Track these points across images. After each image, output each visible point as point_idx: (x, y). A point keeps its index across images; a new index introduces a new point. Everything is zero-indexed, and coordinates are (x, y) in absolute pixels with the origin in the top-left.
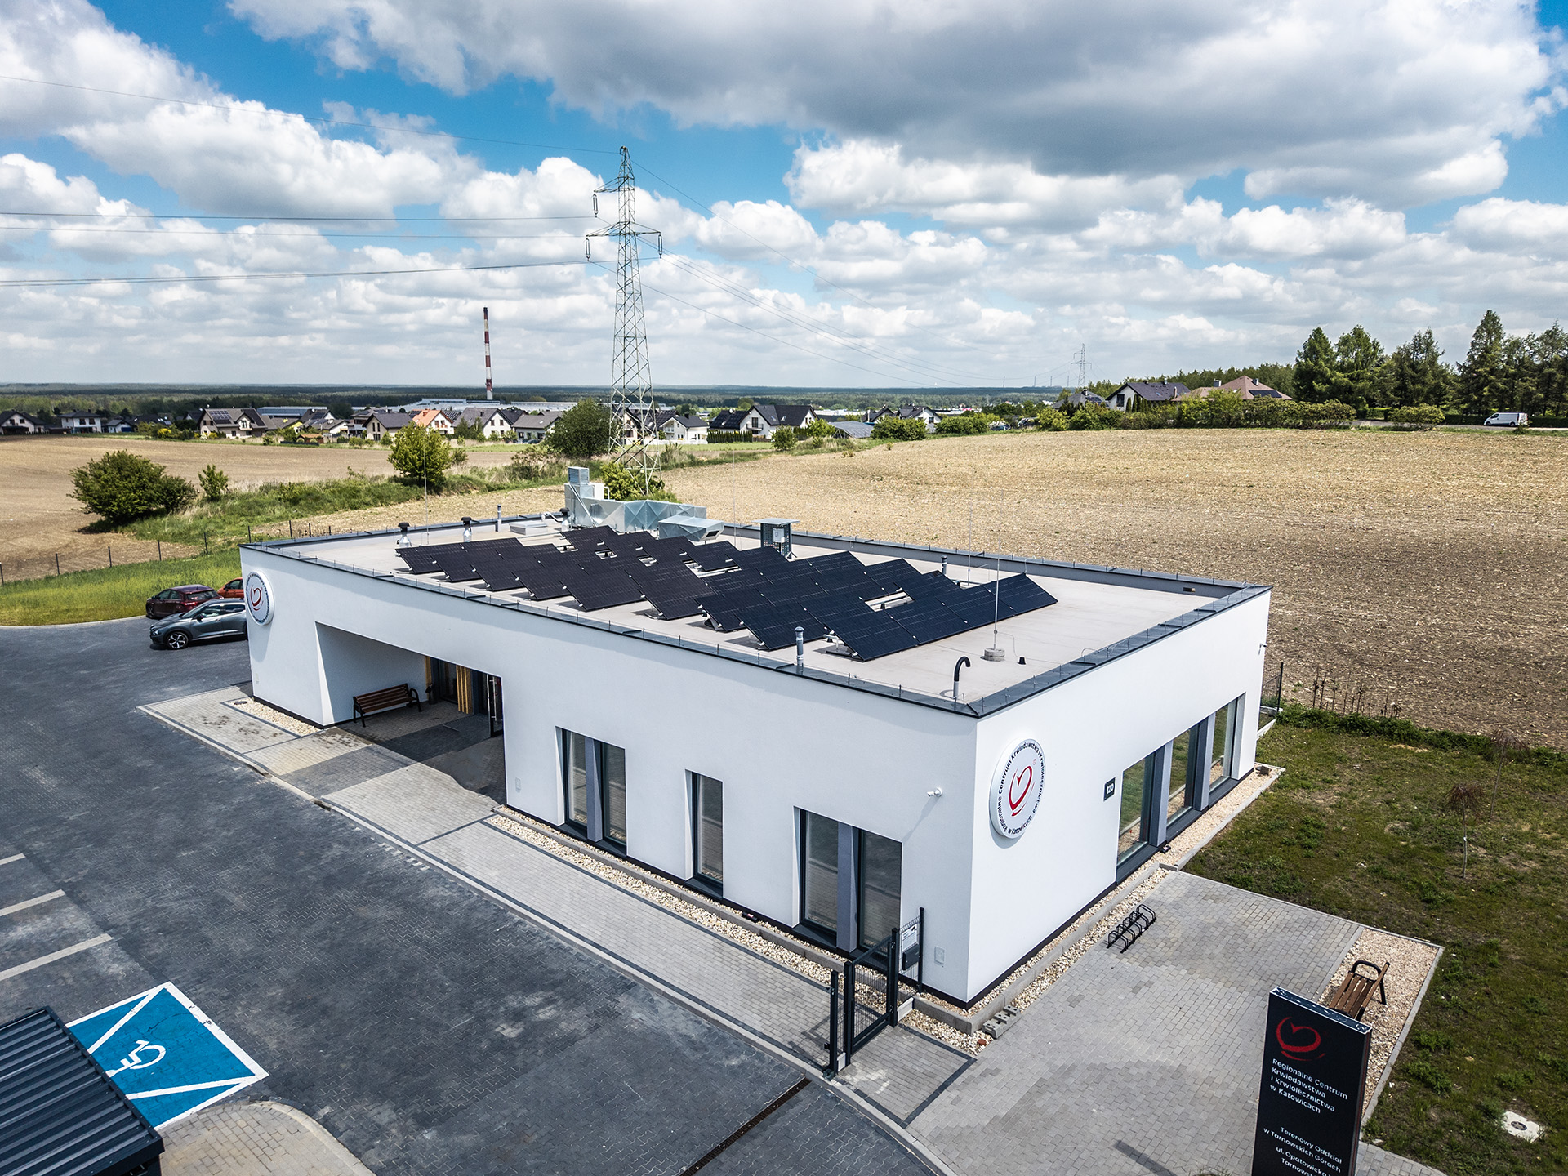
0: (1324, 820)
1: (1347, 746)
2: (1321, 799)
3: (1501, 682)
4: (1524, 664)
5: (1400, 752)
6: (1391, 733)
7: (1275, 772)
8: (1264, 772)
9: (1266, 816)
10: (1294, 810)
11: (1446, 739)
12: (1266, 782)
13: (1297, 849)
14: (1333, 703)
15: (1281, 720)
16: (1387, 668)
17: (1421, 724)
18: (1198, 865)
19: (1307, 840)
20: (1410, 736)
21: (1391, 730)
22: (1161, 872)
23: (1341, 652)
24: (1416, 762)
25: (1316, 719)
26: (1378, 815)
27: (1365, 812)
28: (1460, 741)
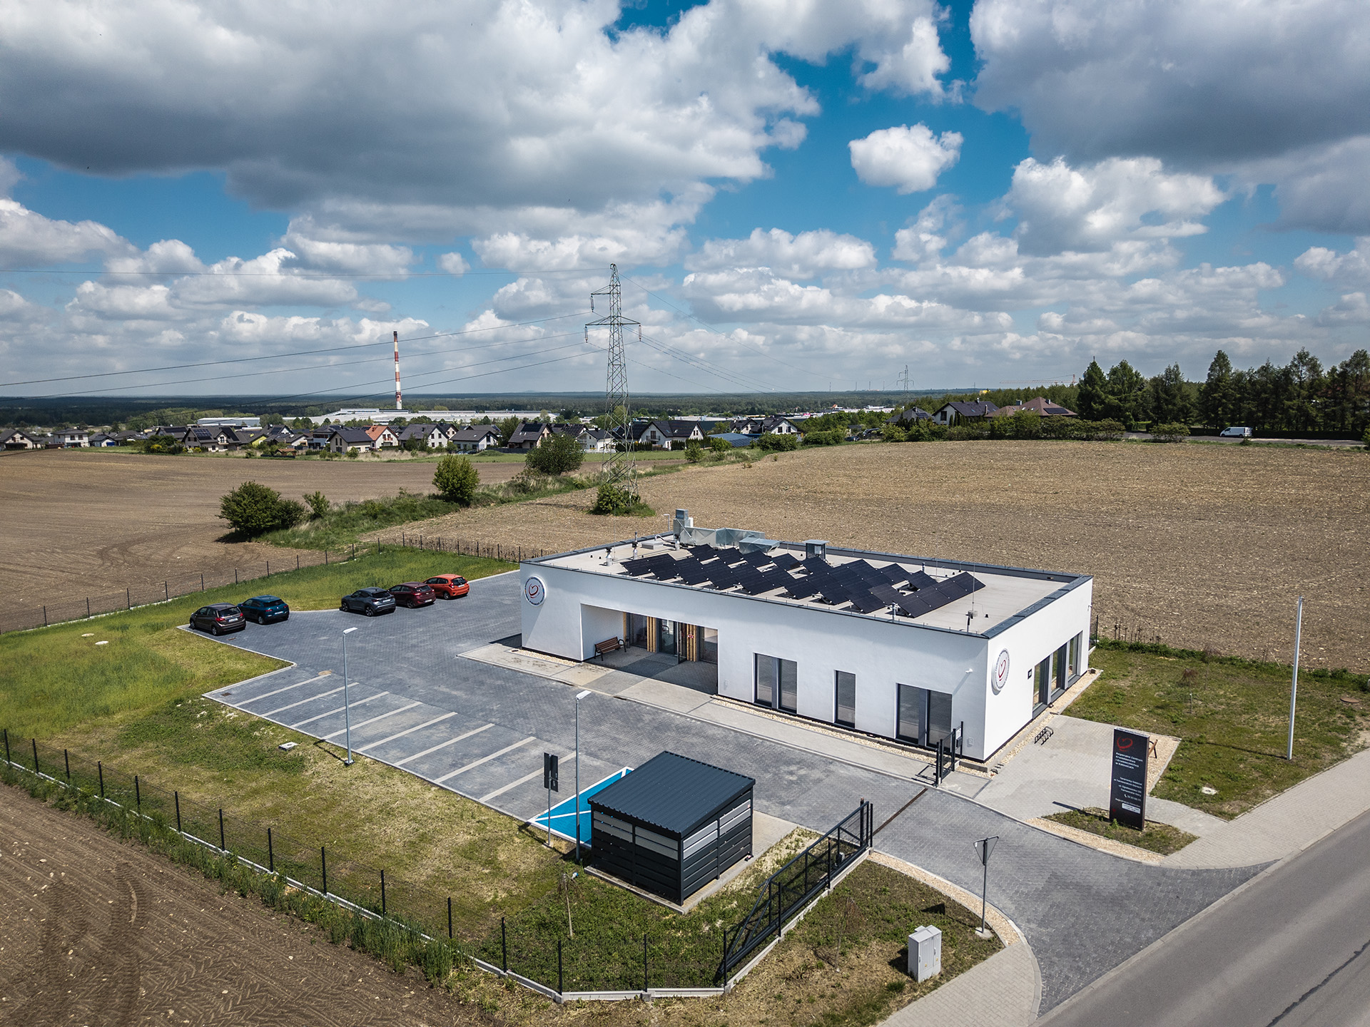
0: (1125, 692)
1: (1134, 658)
2: (1122, 684)
3: (1215, 624)
4: (1230, 614)
5: (1162, 661)
6: (1156, 651)
7: (1098, 672)
8: (1093, 672)
9: (1097, 692)
10: (1110, 689)
11: (1184, 653)
12: (1095, 677)
13: (1113, 704)
14: (1126, 637)
15: (1098, 647)
16: (1153, 618)
17: (1171, 646)
18: (1068, 712)
19: (1117, 700)
20: (1167, 653)
21: (1157, 650)
22: (1051, 715)
23: (1127, 608)
24: (1169, 665)
25: (1116, 645)
26: (1151, 690)
27: (1145, 688)
28: (1192, 654)
